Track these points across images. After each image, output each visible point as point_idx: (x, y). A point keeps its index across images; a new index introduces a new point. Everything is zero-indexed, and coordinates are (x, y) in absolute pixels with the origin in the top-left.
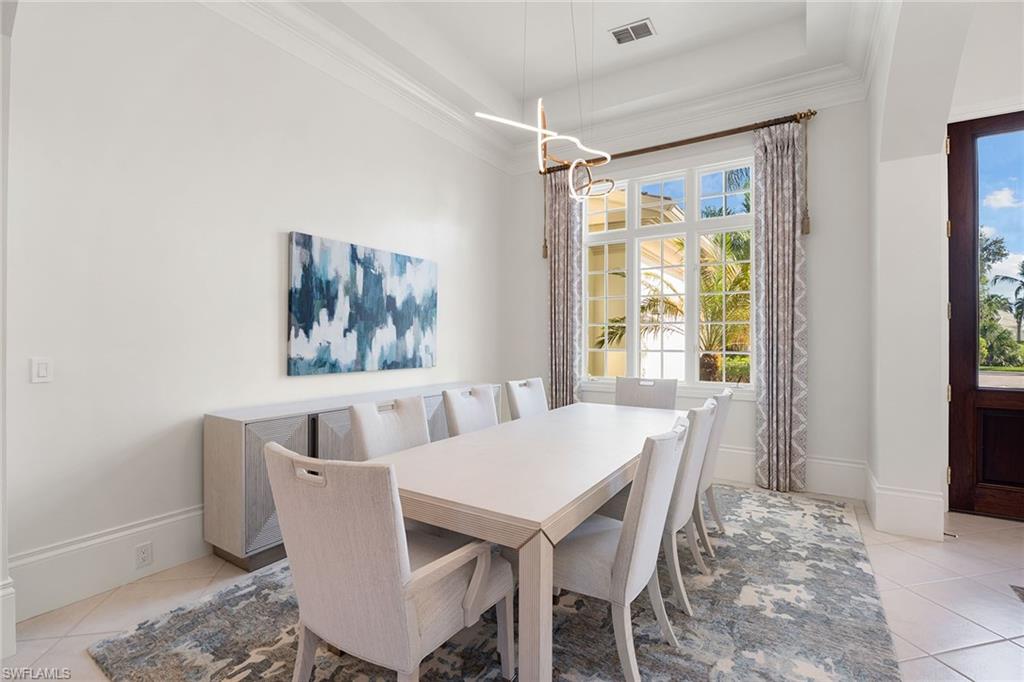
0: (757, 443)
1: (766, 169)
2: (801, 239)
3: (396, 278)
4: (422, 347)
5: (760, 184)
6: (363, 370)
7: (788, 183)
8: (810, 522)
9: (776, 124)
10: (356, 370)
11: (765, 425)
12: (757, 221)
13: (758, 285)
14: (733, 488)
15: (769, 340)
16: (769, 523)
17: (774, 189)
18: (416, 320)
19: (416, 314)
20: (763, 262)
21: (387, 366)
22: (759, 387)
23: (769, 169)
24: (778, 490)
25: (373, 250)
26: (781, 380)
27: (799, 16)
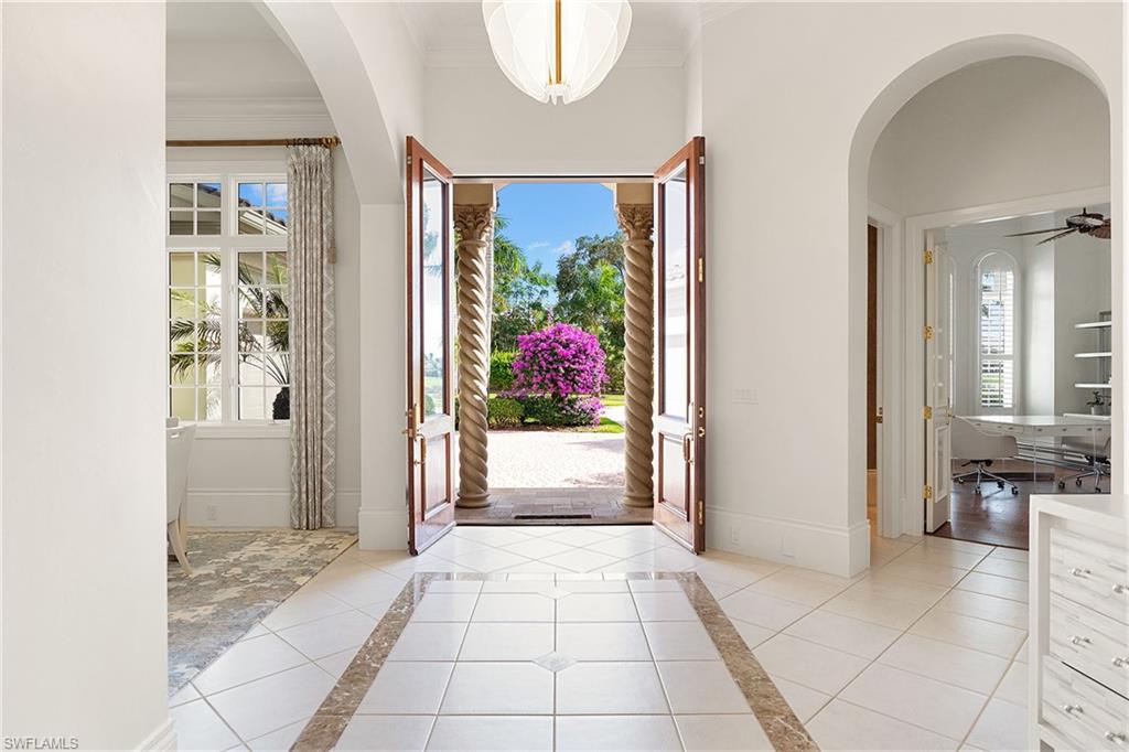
2: (328, 268)
7: (315, 208)
9: (304, 144)
17: (304, 211)
24: (308, 529)
26: (309, 414)
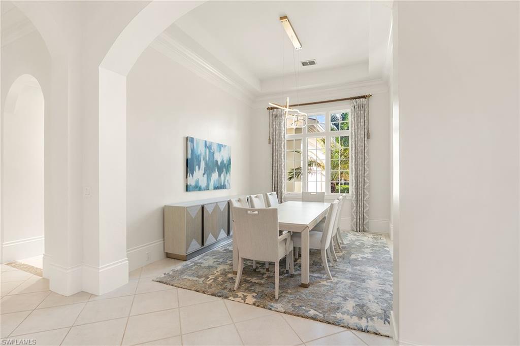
0: (352, 215)
1: (354, 115)
2: (367, 141)
3: (218, 153)
4: (226, 181)
5: (353, 120)
6: (208, 189)
7: (362, 120)
8: (370, 239)
9: (358, 98)
10: (206, 190)
11: (355, 208)
12: (352, 133)
13: (352, 157)
14: (344, 231)
15: (356, 177)
16: (357, 240)
17: (358, 122)
18: (224, 170)
19: (224, 167)
20: (354, 149)
21: (216, 188)
22: (353, 194)
23: (356, 115)
24: (359, 231)
25: (211, 143)
26: (360, 191)
27: (366, 63)
